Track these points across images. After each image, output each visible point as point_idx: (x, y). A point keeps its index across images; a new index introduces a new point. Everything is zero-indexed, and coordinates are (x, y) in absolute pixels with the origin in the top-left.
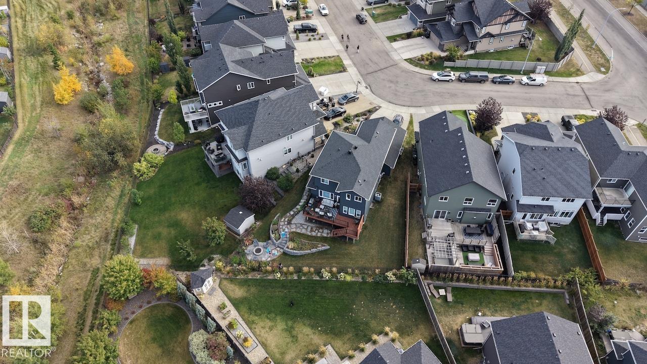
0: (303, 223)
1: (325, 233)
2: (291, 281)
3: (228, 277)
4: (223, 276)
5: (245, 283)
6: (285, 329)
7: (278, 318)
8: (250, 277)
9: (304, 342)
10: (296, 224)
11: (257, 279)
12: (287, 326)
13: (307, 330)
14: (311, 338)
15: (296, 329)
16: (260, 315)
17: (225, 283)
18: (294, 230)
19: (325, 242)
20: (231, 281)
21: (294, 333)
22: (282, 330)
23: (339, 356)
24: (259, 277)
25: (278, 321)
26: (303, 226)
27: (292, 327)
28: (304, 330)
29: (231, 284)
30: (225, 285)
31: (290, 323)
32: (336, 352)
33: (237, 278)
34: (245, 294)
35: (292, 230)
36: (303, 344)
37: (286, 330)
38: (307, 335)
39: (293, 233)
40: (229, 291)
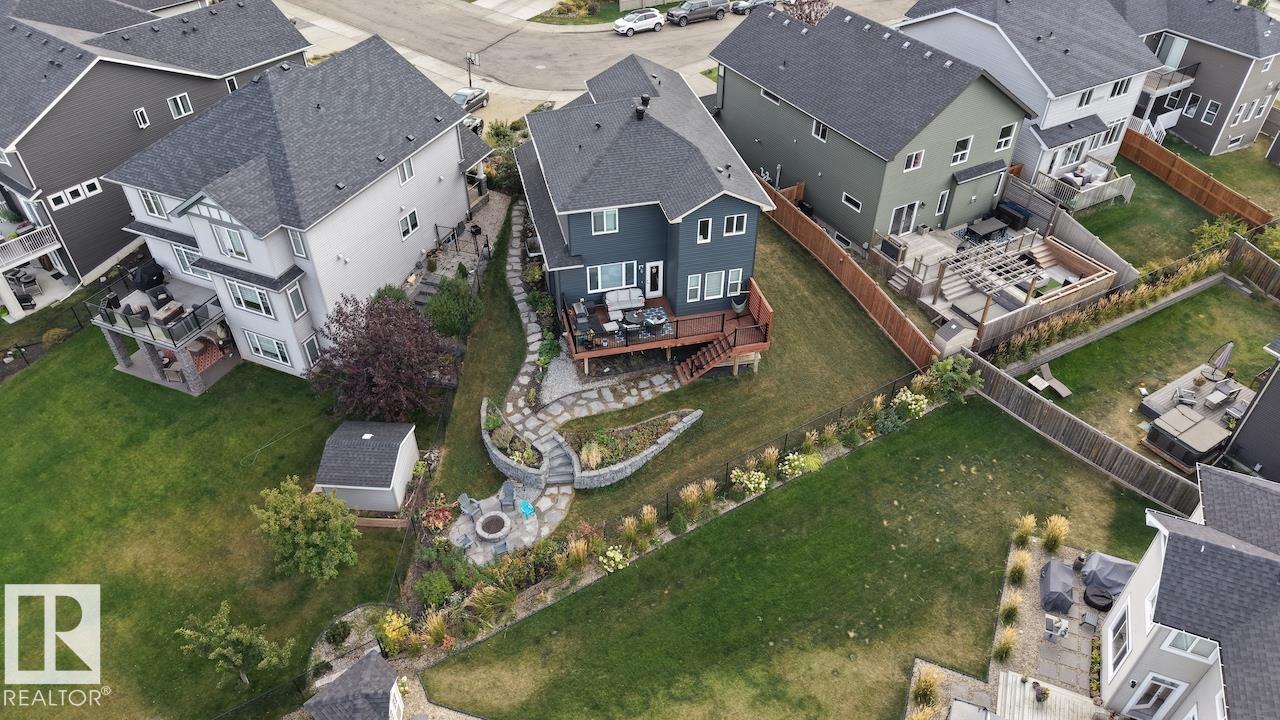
0: (578, 387)
1: (662, 383)
2: (662, 556)
3: (443, 656)
4: (420, 664)
5: (516, 642)
6: (755, 698)
7: (712, 680)
8: (521, 615)
9: (844, 698)
10: (558, 400)
11: (551, 608)
12: (756, 685)
13: (823, 660)
14: (856, 675)
15: (790, 677)
16: (646, 705)
17: (444, 679)
18: (567, 417)
19: (678, 405)
20: (464, 660)
21: (794, 691)
22: (753, 705)
23: (968, 675)
24: (549, 598)
25: (718, 686)
26: (584, 395)
27: (775, 681)
28: (815, 666)
29: (471, 668)
30: (450, 687)
31: (757, 672)
32: (953, 668)
33: (479, 638)
34: (544, 675)
35: (561, 420)
36: (846, 707)
37: (763, 699)
38: (836, 673)
39: (567, 425)
40: (479, 697)
